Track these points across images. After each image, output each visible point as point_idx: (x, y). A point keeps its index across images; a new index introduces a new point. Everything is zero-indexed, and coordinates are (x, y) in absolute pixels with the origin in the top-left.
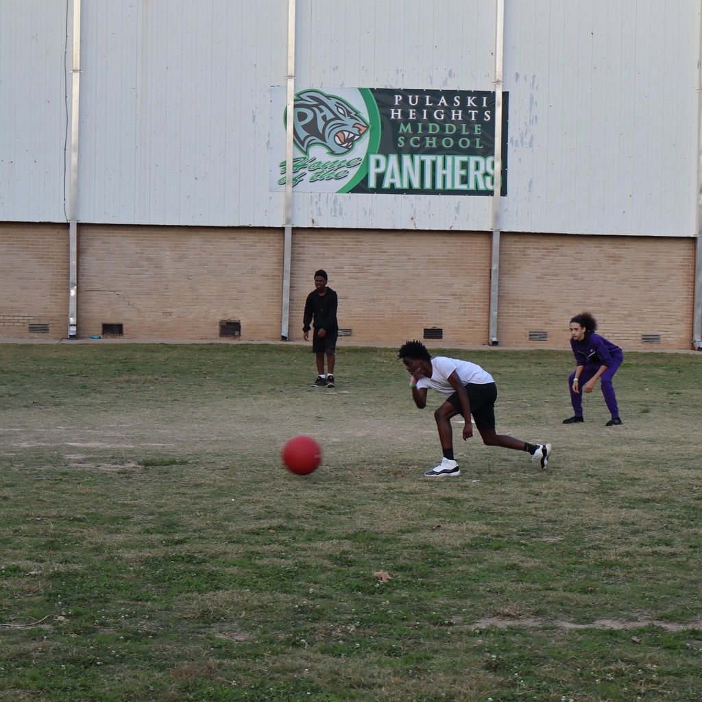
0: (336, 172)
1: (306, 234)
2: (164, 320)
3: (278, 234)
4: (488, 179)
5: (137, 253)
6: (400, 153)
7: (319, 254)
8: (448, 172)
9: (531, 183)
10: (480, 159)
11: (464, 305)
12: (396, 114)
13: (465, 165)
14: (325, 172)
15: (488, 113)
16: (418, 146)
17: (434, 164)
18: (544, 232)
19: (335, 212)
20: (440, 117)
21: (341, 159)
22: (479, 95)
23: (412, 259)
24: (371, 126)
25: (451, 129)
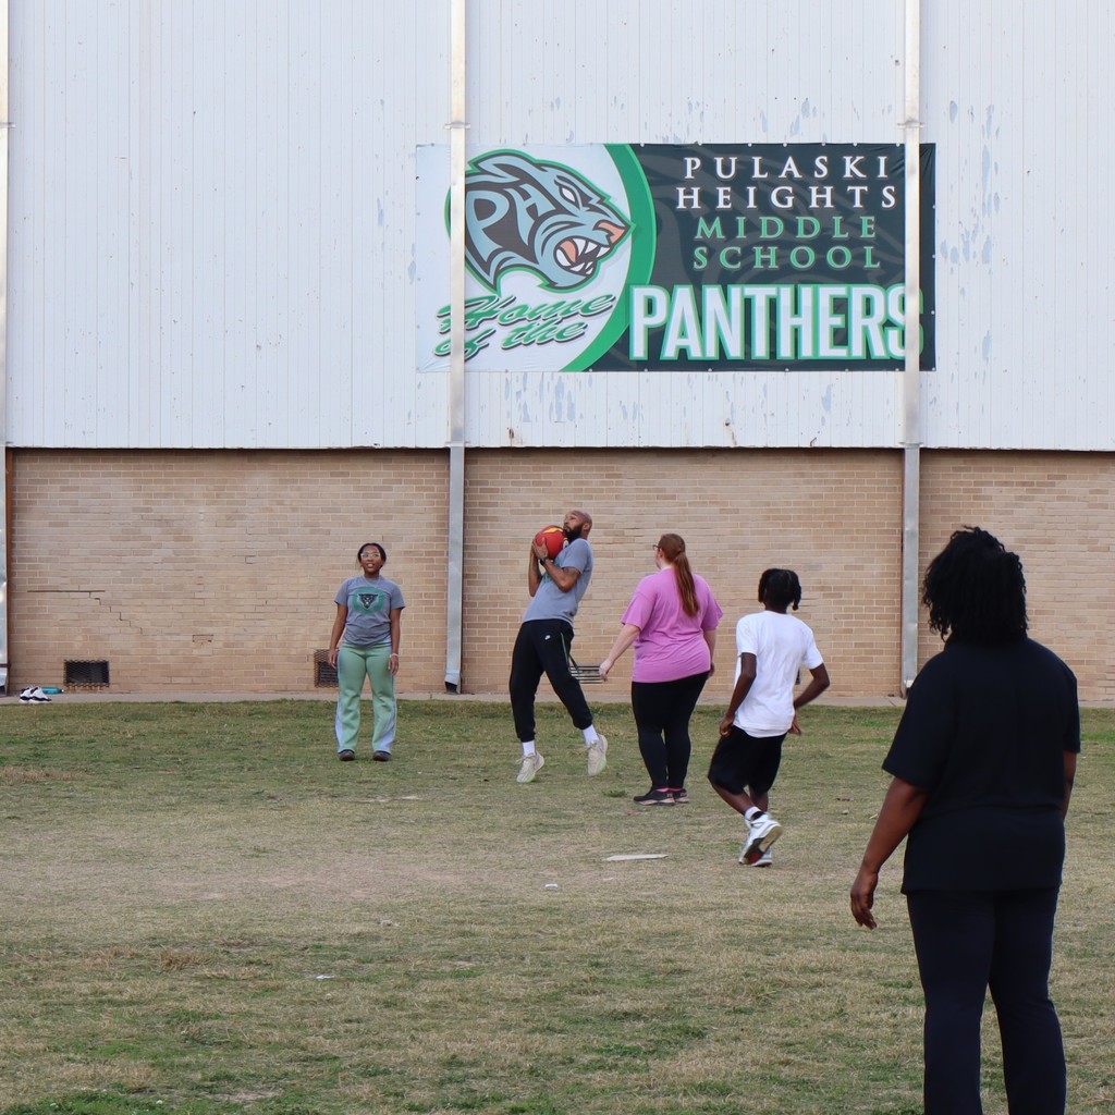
0: (561, 327)
1: (498, 462)
2: (195, 652)
3: (437, 463)
4: (893, 334)
5: (135, 510)
6: (697, 282)
7: (528, 505)
8: (805, 321)
9: (987, 341)
10: (874, 291)
11: (847, 610)
12: (687, 199)
13: (840, 306)
14: (535, 327)
15: (889, 191)
16: (738, 266)
17: (773, 305)
18: (1019, 447)
19: (559, 412)
20: (785, 202)
21: (570, 297)
22: (869, 152)
23: (729, 511)
24: (633, 226)
25: (809, 229)
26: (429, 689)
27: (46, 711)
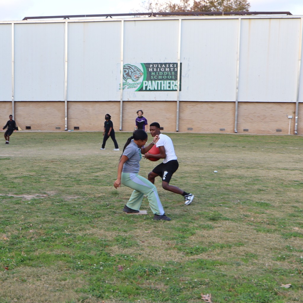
1: (126, 102)
2: (90, 126)
4: (176, 86)
5: (82, 108)
6: (151, 80)
7: (130, 108)
8: (165, 85)
9: (188, 88)
11: (170, 121)
12: (151, 70)
13: (169, 83)
17: (161, 83)
19: (134, 96)
21: (136, 82)
22: (174, 64)
23: (155, 109)
25: (166, 73)
26: (118, 130)
27: (70, 133)
